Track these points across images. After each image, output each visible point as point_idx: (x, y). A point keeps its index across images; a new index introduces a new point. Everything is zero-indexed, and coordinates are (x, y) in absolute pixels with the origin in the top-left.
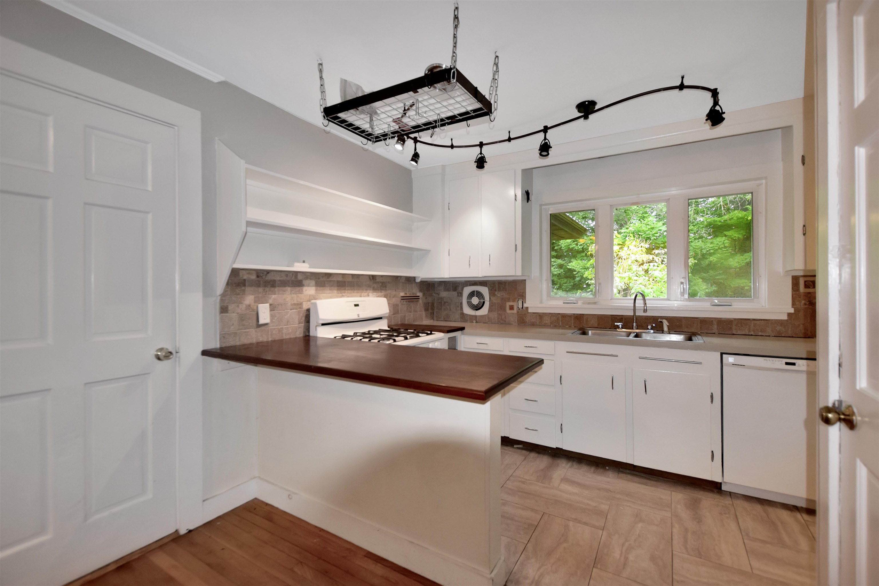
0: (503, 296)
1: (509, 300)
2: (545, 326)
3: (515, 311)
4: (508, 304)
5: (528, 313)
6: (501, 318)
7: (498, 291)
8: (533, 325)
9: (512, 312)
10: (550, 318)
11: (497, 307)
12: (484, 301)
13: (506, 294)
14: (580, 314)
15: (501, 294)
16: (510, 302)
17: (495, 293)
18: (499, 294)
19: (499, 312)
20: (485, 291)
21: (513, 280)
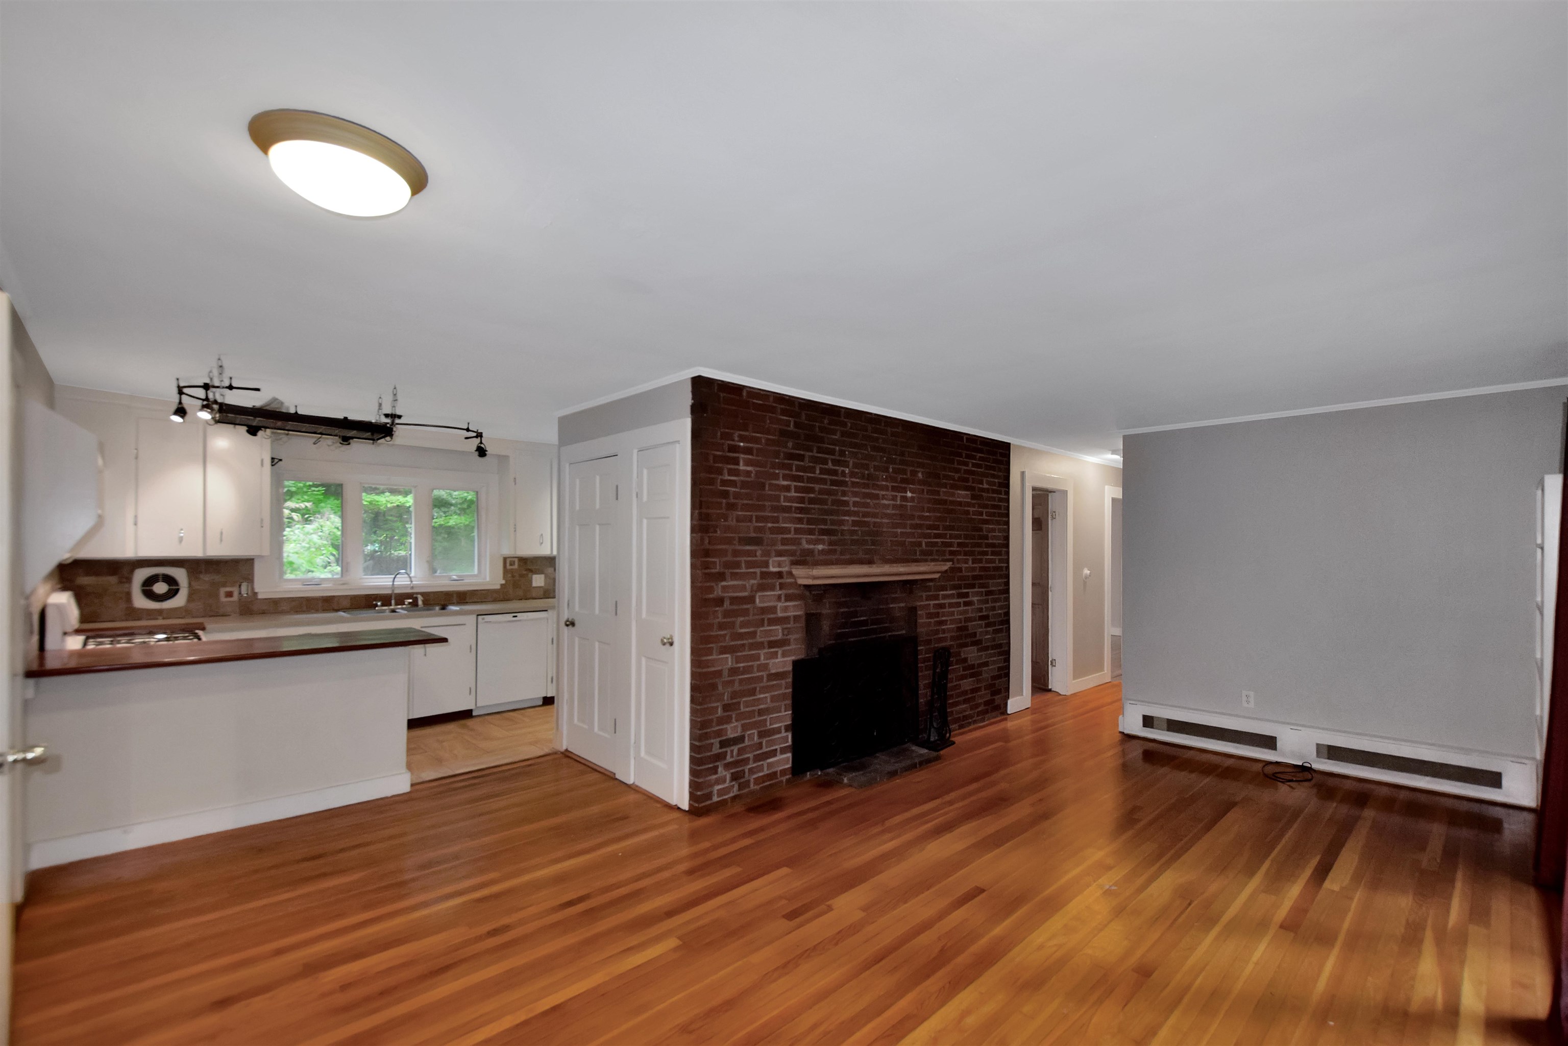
0: (213, 579)
1: (224, 585)
2: (283, 612)
3: (236, 597)
4: (223, 591)
5: (257, 599)
6: (210, 608)
7: (205, 573)
8: (263, 613)
9: (230, 600)
11: (202, 595)
12: (178, 587)
13: (219, 578)
14: (330, 596)
15: (210, 577)
16: (226, 587)
17: (200, 577)
18: (206, 578)
19: (207, 600)
20: (180, 574)
21: (231, 559)
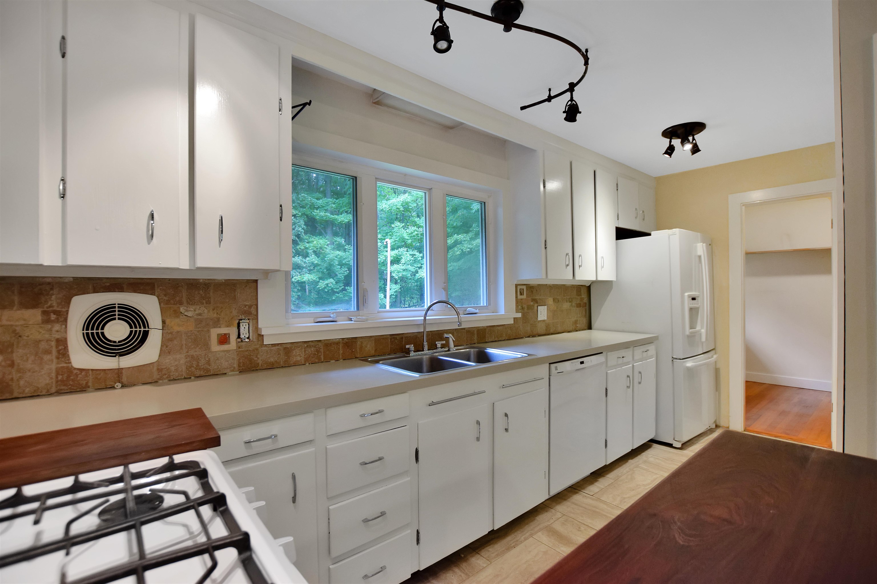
0: (200, 314)
1: (217, 323)
2: (296, 366)
3: (232, 345)
4: (215, 333)
5: (263, 345)
6: (198, 365)
7: (188, 303)
8: (271, 367)
9: (226, 349)
10: (305, 351)
11: (184, 342)
12: (147, 329)
13: (209, 311)
15: (195, 310)
16: (220, 327)
17: (179, 308)
18: (189, 311)
19: (192, 352)
21: (226, 280)
